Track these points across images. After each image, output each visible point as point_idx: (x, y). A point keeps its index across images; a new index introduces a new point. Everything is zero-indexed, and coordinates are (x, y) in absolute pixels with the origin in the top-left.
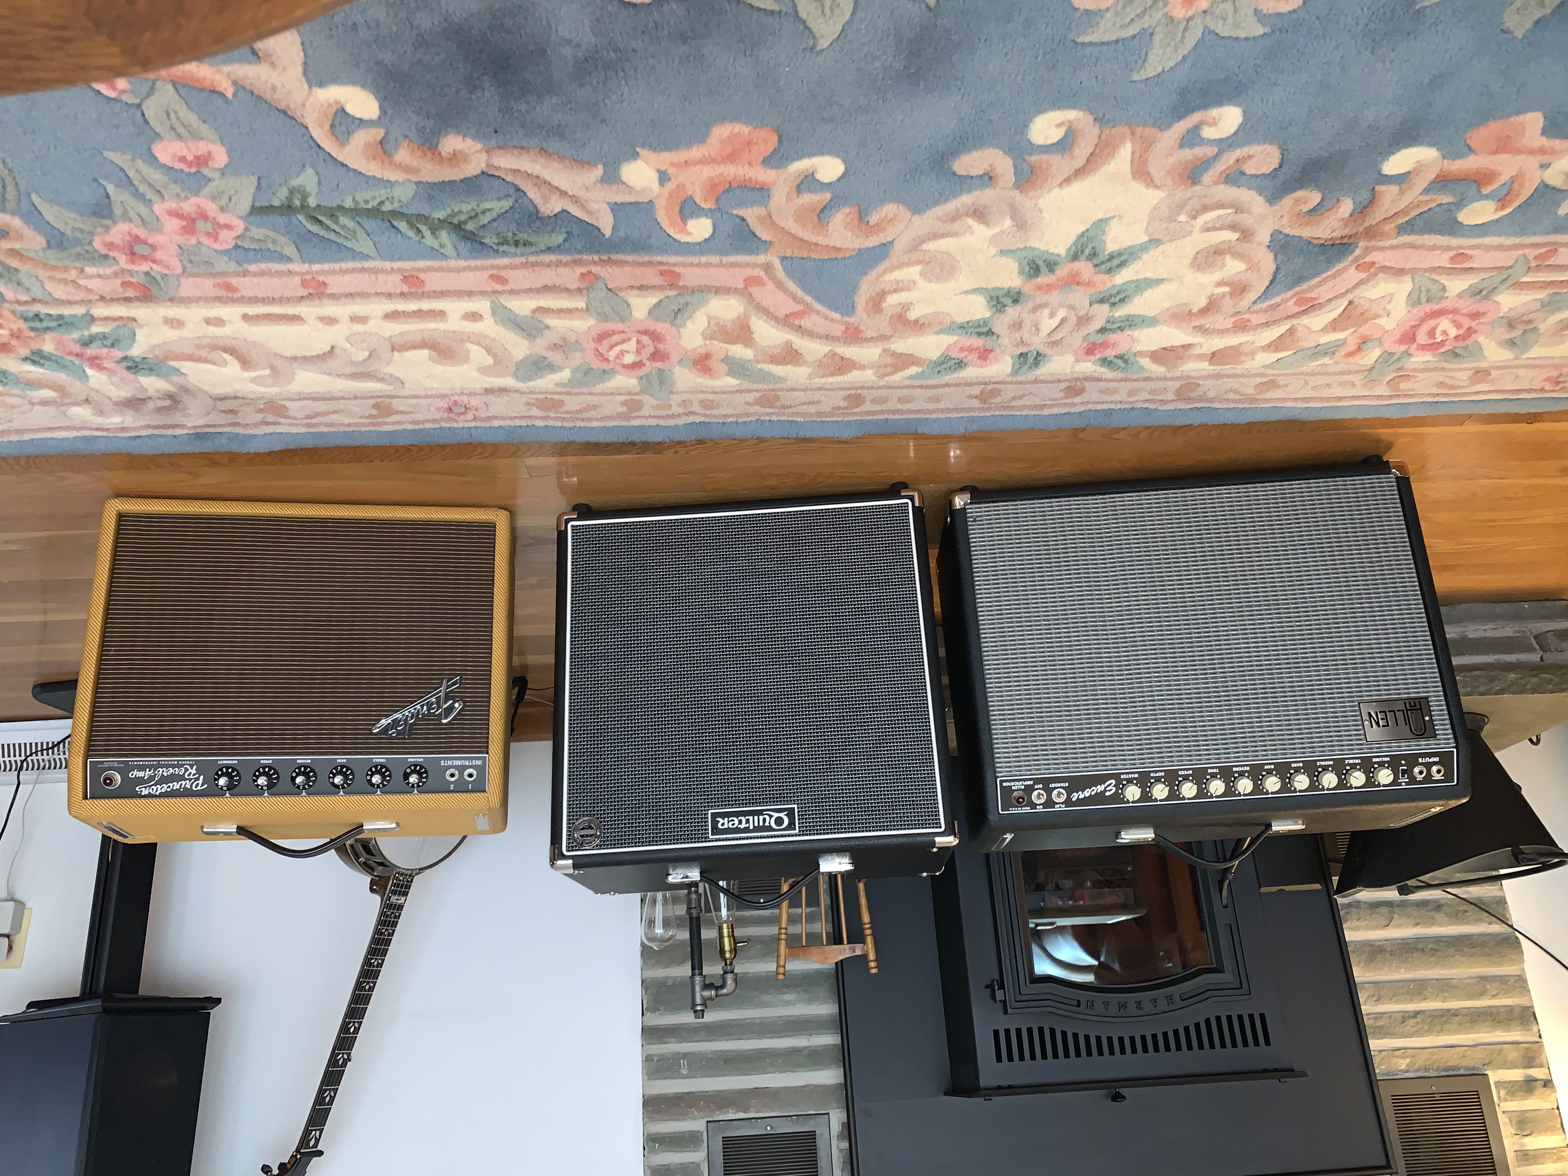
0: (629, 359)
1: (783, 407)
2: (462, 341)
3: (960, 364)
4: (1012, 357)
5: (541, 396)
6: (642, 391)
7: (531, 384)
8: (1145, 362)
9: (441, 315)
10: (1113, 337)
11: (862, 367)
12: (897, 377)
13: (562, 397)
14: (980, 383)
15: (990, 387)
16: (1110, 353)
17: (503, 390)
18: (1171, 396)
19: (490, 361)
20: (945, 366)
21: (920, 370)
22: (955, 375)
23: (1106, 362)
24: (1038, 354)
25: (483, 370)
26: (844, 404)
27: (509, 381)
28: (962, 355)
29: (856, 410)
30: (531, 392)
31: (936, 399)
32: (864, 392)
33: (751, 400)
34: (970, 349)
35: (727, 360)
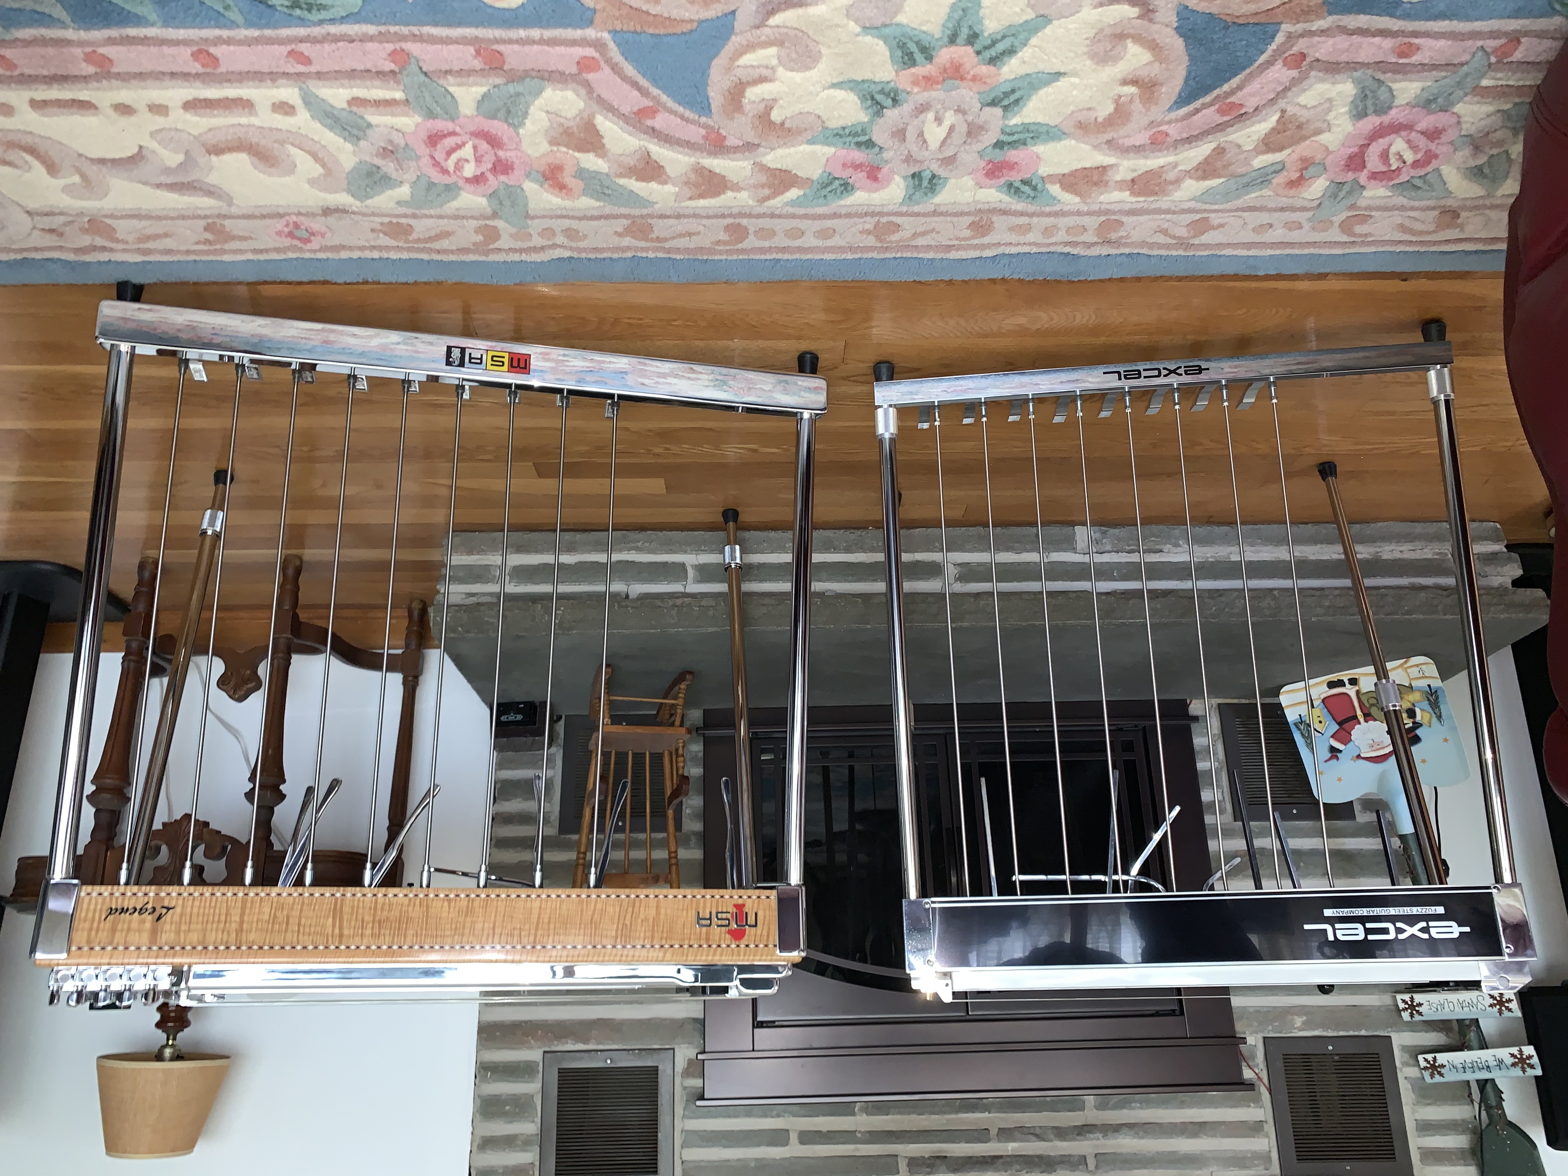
0: (469, 170)
1: (658, 239)
2: (282, 143)
3: (847, 187)
4: (905, 178)
5: (386, 220)
6: (495, 215)
7: (369, 202)
8: (1055, 189)
9: (246, 105)
10: (1013, 155)
11: (736, 188)
12: (777, 203)
13: (410, 221)
14: (873, 214)
15: (884, 220)
16: (1015, 177)
17: (341, 211)
18: (1090, 237)
19: (317, 170)
20: (829, 189)
21: (801, 193)
22: (842, 202)
23: (1011, 188)
24: (934, 176)
25: (312, 182)
26: (723, 236)
27: (344, 199)
28: (844, 174)
29: (740, 246)
30: (373, 214)
31: (824, 234)
32: (744, 222)
33: (620, 229)
34: (857, 167)
35: (581, 173)
